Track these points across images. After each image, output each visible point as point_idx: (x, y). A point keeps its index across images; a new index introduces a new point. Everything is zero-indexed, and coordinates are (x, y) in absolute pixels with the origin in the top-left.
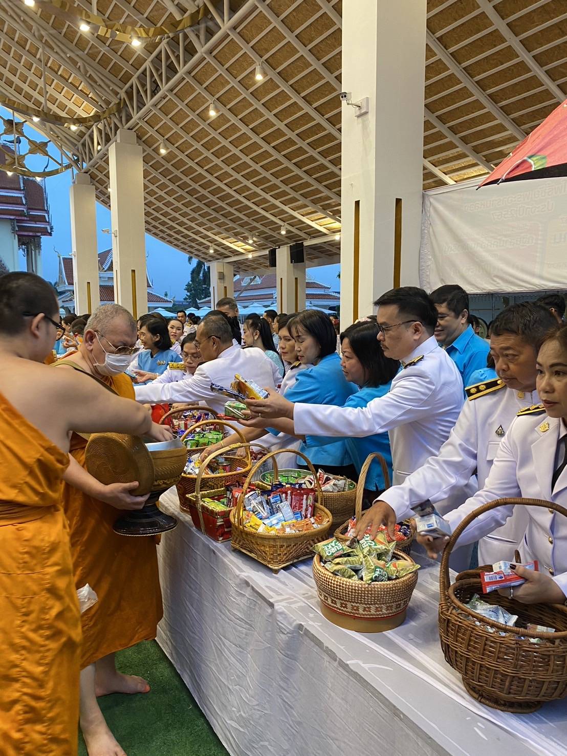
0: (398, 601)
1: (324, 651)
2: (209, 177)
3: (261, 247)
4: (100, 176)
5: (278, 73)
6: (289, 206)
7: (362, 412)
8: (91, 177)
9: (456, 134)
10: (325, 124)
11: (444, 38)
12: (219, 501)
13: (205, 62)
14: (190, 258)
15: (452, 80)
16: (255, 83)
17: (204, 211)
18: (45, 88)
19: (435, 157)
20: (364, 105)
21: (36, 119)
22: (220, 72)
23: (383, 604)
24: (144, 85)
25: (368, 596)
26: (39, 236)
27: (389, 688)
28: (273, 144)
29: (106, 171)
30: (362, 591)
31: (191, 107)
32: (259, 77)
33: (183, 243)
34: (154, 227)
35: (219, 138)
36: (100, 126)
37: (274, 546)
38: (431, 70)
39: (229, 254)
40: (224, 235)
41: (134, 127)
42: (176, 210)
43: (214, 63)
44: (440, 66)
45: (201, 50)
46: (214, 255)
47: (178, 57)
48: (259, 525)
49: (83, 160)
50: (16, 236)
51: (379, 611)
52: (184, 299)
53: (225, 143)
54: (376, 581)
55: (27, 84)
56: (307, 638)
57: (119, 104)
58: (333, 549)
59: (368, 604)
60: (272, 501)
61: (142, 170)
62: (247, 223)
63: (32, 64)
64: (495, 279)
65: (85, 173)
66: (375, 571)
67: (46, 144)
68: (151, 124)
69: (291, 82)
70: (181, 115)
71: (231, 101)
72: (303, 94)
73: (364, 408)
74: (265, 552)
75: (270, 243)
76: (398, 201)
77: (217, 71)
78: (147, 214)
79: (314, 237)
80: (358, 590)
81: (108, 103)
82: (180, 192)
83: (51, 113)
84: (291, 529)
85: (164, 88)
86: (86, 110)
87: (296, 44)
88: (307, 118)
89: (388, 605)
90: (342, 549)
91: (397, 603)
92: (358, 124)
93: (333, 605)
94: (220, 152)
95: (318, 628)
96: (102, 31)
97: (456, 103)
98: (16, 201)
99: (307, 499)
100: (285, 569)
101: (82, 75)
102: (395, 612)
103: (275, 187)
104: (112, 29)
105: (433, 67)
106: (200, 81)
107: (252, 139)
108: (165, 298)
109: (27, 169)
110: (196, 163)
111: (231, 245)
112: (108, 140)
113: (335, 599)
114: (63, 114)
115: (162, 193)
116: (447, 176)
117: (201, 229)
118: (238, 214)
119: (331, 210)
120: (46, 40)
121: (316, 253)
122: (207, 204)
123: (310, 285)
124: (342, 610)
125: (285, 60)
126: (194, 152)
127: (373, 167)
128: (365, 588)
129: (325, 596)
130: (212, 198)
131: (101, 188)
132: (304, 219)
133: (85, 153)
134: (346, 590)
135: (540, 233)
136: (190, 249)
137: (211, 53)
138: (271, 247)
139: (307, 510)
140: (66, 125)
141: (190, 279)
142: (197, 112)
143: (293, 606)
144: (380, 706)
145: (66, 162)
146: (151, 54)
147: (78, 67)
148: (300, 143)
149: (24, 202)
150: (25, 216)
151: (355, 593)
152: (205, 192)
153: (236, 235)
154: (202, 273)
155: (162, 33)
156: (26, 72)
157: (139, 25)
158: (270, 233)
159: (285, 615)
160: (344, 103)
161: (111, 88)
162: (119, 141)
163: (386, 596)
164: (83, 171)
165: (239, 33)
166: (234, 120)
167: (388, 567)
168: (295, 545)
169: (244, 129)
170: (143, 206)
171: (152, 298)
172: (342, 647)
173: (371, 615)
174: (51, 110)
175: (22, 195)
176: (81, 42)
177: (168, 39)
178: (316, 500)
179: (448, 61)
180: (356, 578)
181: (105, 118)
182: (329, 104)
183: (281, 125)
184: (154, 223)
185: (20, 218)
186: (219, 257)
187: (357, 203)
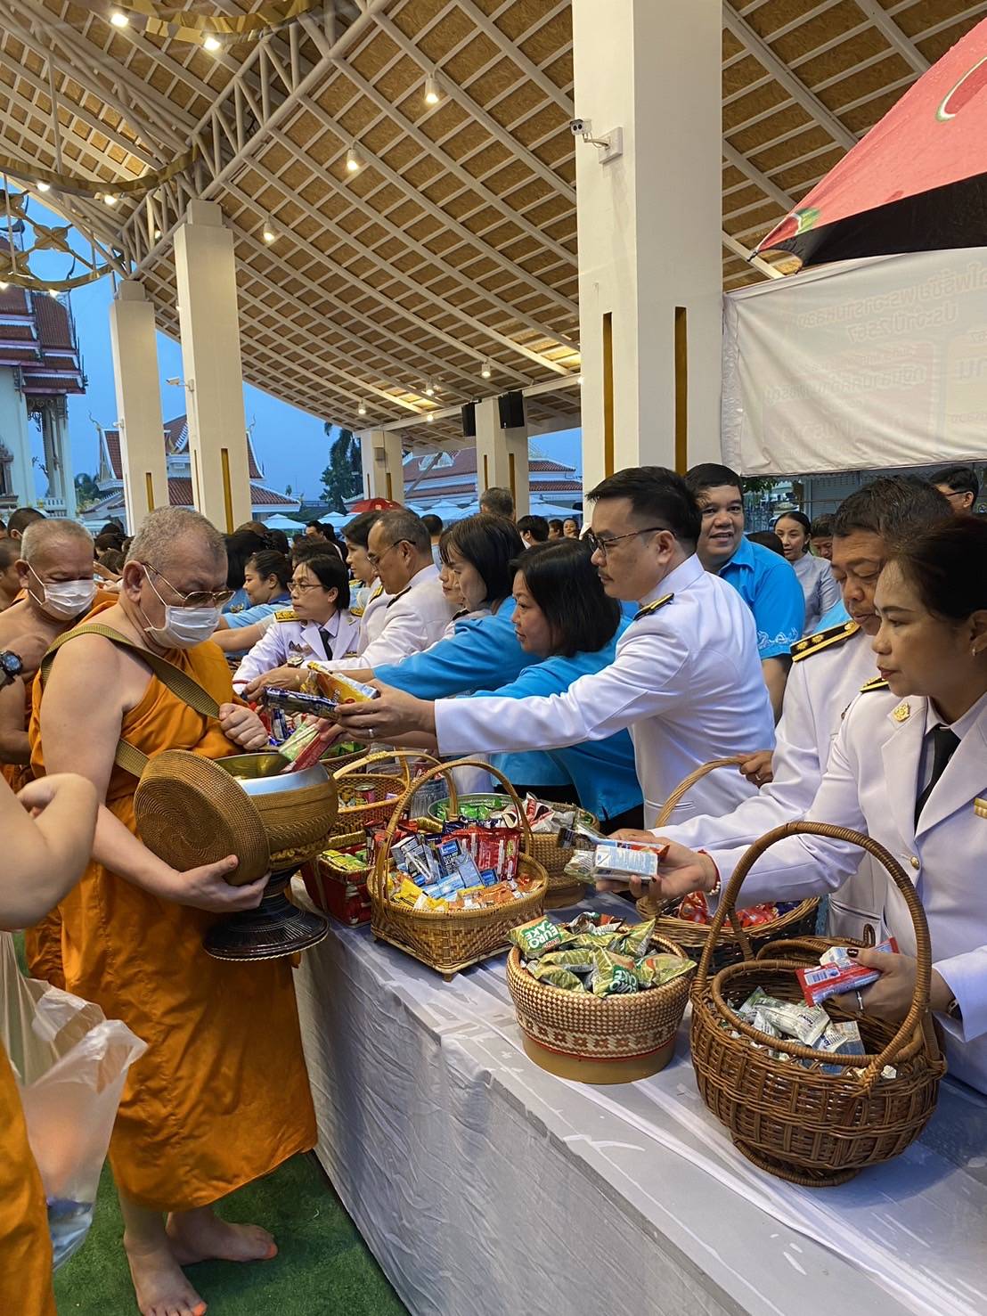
0: (657, 1027)
1: (526, 1119)
2: (352, 280)
3: (448, 401)
4: (162, 285)
5: (465, 90)
6: (494, 327)
7: (561, 702)
8: (146, 288)
9: (783, 190)
10: (552, 179)
11: (755, 16)
12: (354, 855)
13: (336, 75)
14: (328, 426)
15: (773, 92)
16: (425, 110)
17: (345, 341)
18: (58, 133)
19: (749, 232)
20: (614, 142)
21: (43, 187)
22: (363, 91)
23: (630, 1033)
24: (231, 121)
25: (601, 1021)
26: (63, 395)
27: (636, 1184)
28: (461, 219)
29: (172, 276)
30: (590, 1011)
31: (315, 155)
32: (432, 99)
33: (312, 398)
34: (261, 371)
35: (367, 211)
36: (159, 196)
37: (443, 933)
38: (732, 77)
39: (393, 416)
40: (383, 382)
41: (217, 196)
42: (297, 340)
43: (352, 76)
44: (751, 68)
45: (328, 53)
46: (367, 418)
47: (288, 68)
48: (416, 897)
49: (131, 258)
50: (23, 395)
51: (622, 1046)
52: (321, 498)
53: (377, 218)
54: (615, 992)
55: (27, 124)
56: (498, 1097)
57: (188, 156)
58: (542, 936)
59: (603, 1034)
60: (443, 852)
61: (234, 271)
62: (422, 361)
63: (33, 90)
64: (858, 444)
65: (135, 280)
66: (615, 974)
67: (64, 231)
68: (247, 189)
69: (488, 106)
70: (299, 171)
71: (384, 143)
72: (510, 127)
73: (562, 694)
74: (428, 945)
75: (465, 395)
76: (680, 312)
77: (358, 90)
78: (247, 349)
79: (540, 381)
80: (584, 1010)
81: (169, 154)
82: (303, 309)
83: (71, 176)
84: (473, 902)
85: (266, 124)
86: (131, 168)
87: (494, 36)
88: (519, 169)
89: (638, 1034)
90: (559, 935)
91: (656, 1030)
92: (604, 176)
93: (541, 1036)
94: (369, 235)
95: (516, 1077)
96: (152, 26)
97: (781, 134)
98: (20, 334)
99: (505, 848)
100: (464, 972)
101: (121, 105)
102: (652, 1047)
103: (469, 294)
104: (170, 21)
105: (739, 70)
106: (328, 109)
107: (424, 210)
108: (287, 497)
109: (32, 275)
110: (329, 256)
111: (397, 400)
112: (172, 220)
113: (545, 1027)
114: (92, 177)
115: (271, 312)
116: (770, 266)
117: (342, 373)
118: (405, 344)
119: (567, 331)
120: (56, 45)
121: (545, 409)
122: (351, 328)
123: (536, 466)
124: (558, 1046)
125: (478, 66)
126: (322, 238)
127: (633, 252)
128: (596, 1007)
129: (528, 1022)
130: (358, 317)
131: (165, 306)
132: (523, 350)
133: (134, 245)
134: (562, 1011)
135: (935, 361)
136: (324, 410)
137: (345, 58)
138: (466, 401)
139: (505, 866)
140: (97, 196)
141: (329, 463)
142: (327, 165)
143: (474, 1039)
144: (619, 1215)
145: (101, 261)
146: (242, 63)
147: (113, 91)
148: (511, 216)
149: (35, 335)
150: (37, 360)
151: (579, 1015)
152: (347, 308)
153: (404, 381)
154: (349, 450)
155: (259, 25)
156: (23, 104)
157: (217, 12)
158: (464, 375)
159: (460, 1054)
160: (579, 139)
161: (174, 128)
162: (190, 222)
163: (635, 1019)
164: (131, 277)
165: (393, 20)
166: (391, 177)
167: (639, 967)
168: (481, 930)
169: (410, 194)
170: (238, 335)
171: (259, 496)
172: (557, 1112)
173: (610, 1053)
174: (71, 170)
175: (31, 324)
176: (117, 47)
177: (270, 36)
178: (521, 849)
179: (765, 59)
180: (581, 987)
181: (166, 181)
182: (558, 143)
183: (474, 184)
184: (260, 365)
185: (28, 364)
186: (375, 421)
187: (608, 317)
